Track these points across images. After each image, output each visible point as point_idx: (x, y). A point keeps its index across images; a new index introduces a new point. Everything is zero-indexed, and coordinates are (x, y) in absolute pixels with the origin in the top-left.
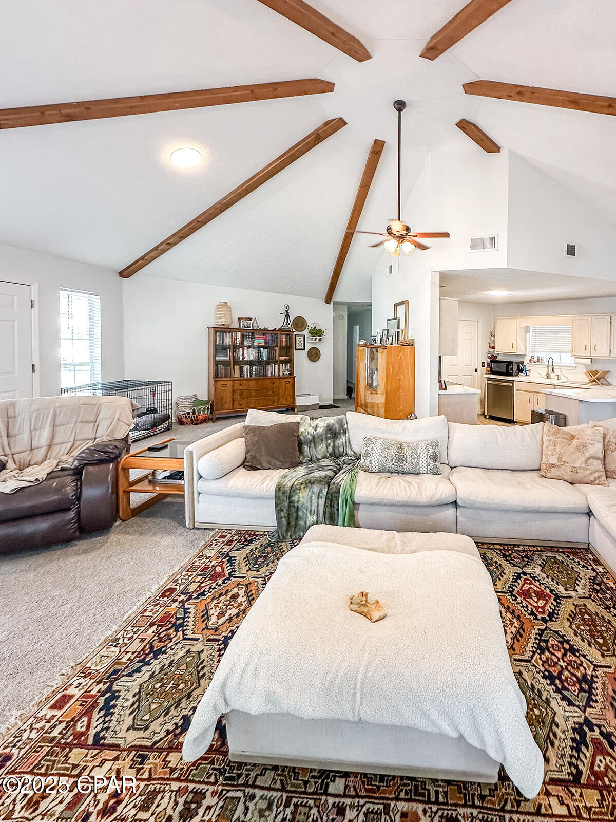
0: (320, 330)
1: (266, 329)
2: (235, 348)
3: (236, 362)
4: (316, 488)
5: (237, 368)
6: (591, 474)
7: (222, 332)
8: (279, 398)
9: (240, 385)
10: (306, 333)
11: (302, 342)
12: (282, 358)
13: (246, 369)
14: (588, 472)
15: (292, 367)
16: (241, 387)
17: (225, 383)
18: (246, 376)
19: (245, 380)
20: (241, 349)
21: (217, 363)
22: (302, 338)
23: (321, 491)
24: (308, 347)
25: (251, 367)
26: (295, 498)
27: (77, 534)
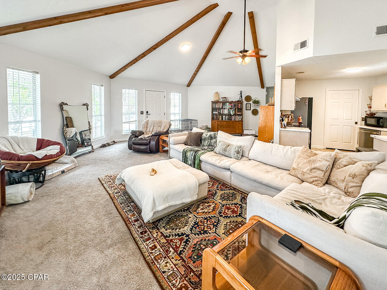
0: (258, 101)
1: (232, 101)
2: (219, 109)
3: (220, 114)
4: (192, 152)
5: (220, 117)
6: (312, 177)
7: (216, 103)
8: (235, 130)
9: (220, 123)
10: (251, 102)
11: (249, 106)
12: (239, 113)
13: (224, 117)
14: (310, 176)
15: (242, 117)
16: (221, 124)
17: (215, 122)
18: (224, 120)
19: (223, 121)
20: (222, 109)
21: (213, 114)
22: (249, 105)
23: (193, 154)
24: (252, 109)
25: (226, 116)
26: (187, 154)
27: (149, 151)
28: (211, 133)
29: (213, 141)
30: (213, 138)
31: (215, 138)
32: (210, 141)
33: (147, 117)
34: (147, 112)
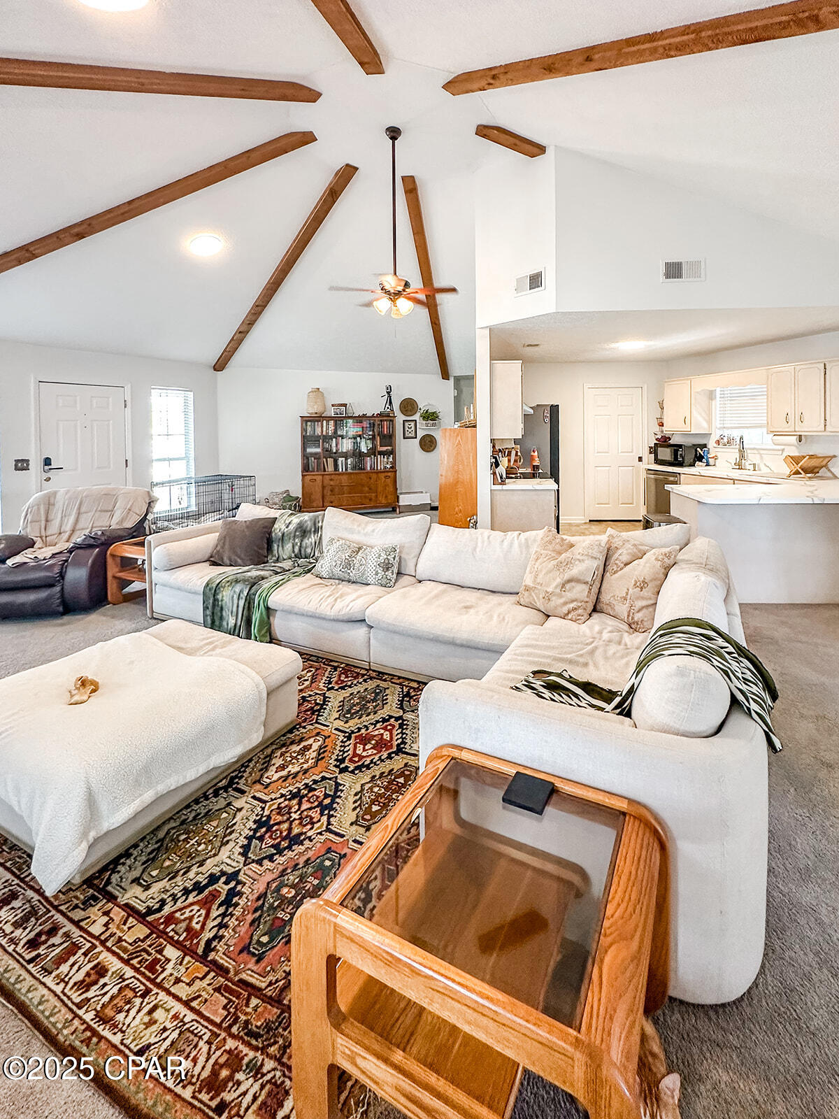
0: (434, 413)
1: (364, 416)
2: (327, 438)
3: (328, 453)
5: (330, 461)
7: (314, 421)
9: (331, 480)
10: (417, 417)
11: (413, 429)
12: (384, 449)
13: (340, 462)
15: (394, 458)
16: (332, 483)
17: (314, 477)
18: (340, 470)
19: (339, 474)
20: (334, 440)
21: (305, 457)
22: (413, 424)
24: (420, 434)
25: (346, 459)
26: (220, 597)
27: (61, 609)
28: (302, 518)
29: (313, 539)
30: (310, 531)
31: (316, 531)
32: (302, 541)
33: (48, 479)
34: (47, 462)
